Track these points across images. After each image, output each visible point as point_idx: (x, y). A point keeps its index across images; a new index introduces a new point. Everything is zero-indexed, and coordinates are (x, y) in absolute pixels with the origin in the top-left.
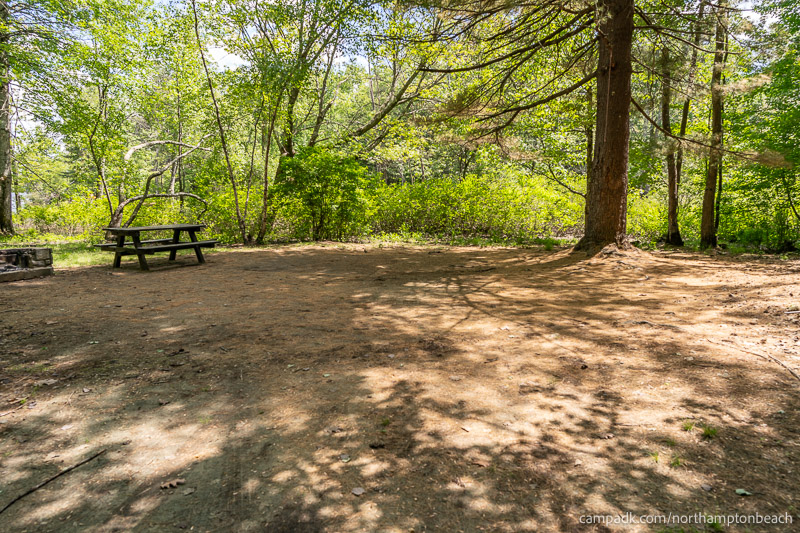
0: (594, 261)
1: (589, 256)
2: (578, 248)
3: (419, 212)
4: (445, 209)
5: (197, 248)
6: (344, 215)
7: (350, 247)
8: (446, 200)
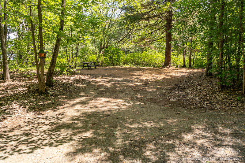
0: (165, 68)
1: (164, 68)
2: (163, 67)
3: (133, 60)
4: (138, 59)
5: (95, 66)
6: (117, 61)
7: (120, 67)
8: (139, 58)
